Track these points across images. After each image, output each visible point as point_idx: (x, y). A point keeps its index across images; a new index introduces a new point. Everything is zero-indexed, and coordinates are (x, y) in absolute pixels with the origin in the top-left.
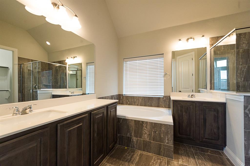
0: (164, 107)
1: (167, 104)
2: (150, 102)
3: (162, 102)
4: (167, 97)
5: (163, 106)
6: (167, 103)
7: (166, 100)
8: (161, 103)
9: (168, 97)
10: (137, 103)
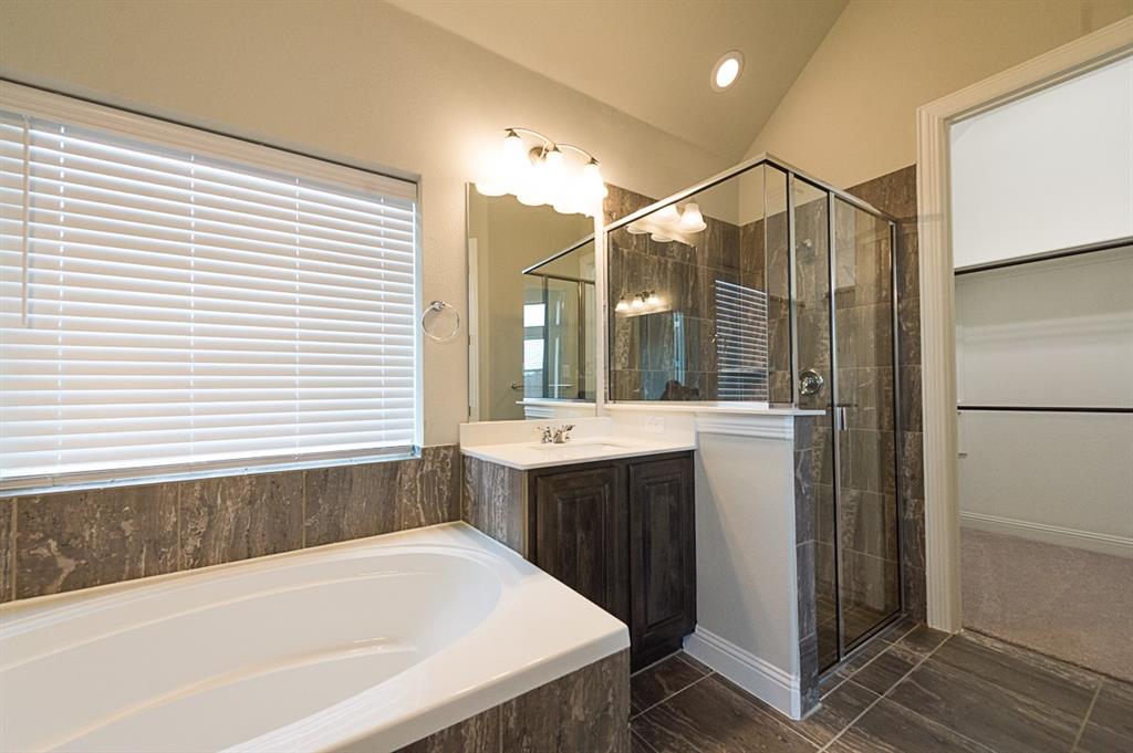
0: (423, 520)
1: (441, 499)
2: (325, 508)
3: (410, 490)
4: (443, 452)
5: (418, 515)
6: (439, 490)
7: (434, 472)
8: (405, 500)
9: (446, 456)
10: (194, 543)
